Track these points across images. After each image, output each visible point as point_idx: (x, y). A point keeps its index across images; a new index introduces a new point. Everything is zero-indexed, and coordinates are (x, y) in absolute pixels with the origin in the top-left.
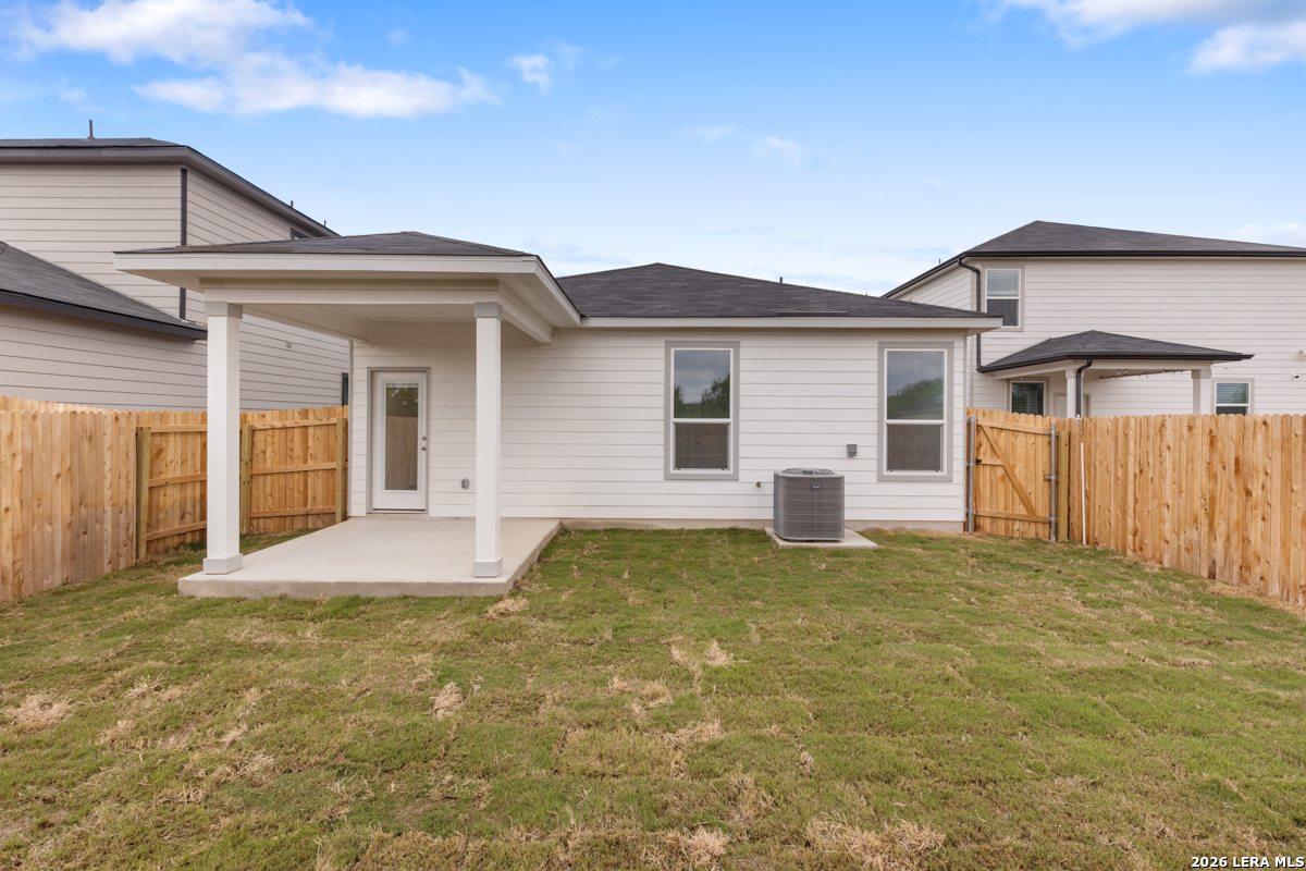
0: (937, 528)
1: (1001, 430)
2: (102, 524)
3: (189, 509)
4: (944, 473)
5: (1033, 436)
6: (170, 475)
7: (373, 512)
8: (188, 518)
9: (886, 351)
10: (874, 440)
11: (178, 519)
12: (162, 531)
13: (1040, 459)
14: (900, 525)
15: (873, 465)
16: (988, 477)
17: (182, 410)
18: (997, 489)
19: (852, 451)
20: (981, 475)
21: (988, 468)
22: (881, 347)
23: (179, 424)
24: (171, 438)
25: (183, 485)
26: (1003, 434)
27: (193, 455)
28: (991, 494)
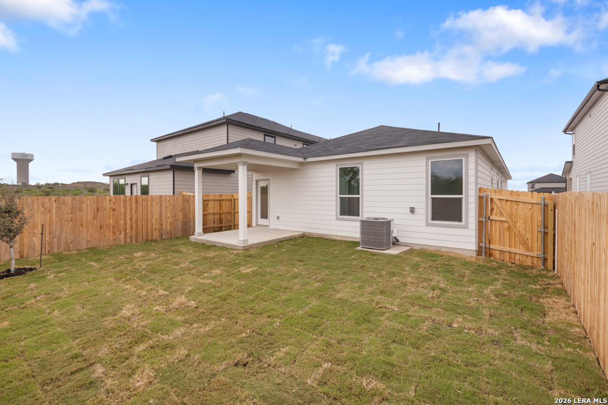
0: (460, 252)
1: (507, 201)
2: (190, 222)
3: (216, 221)
4: (463, 223)
5: (530, 205)
6: (210, 211)
7: (257, 225)
8: (216, 223)
9: (430, 161)
10: (424, 205)
11: (213, 223)
12: (208, 226)
13: (536, 218)
14: (438, 248)
15: (424, 218)
16: (498, 228)
17: (213, 194)
18: (504, 234)
19: (412, 210)
20: (493, 226)
21: (498, 223)
22: (427, 159)
23: (213, 198)
24: (210, 202)
25: (214, 214)
26: (509, 203)
27: (217, 206)
28: (500, 238)
